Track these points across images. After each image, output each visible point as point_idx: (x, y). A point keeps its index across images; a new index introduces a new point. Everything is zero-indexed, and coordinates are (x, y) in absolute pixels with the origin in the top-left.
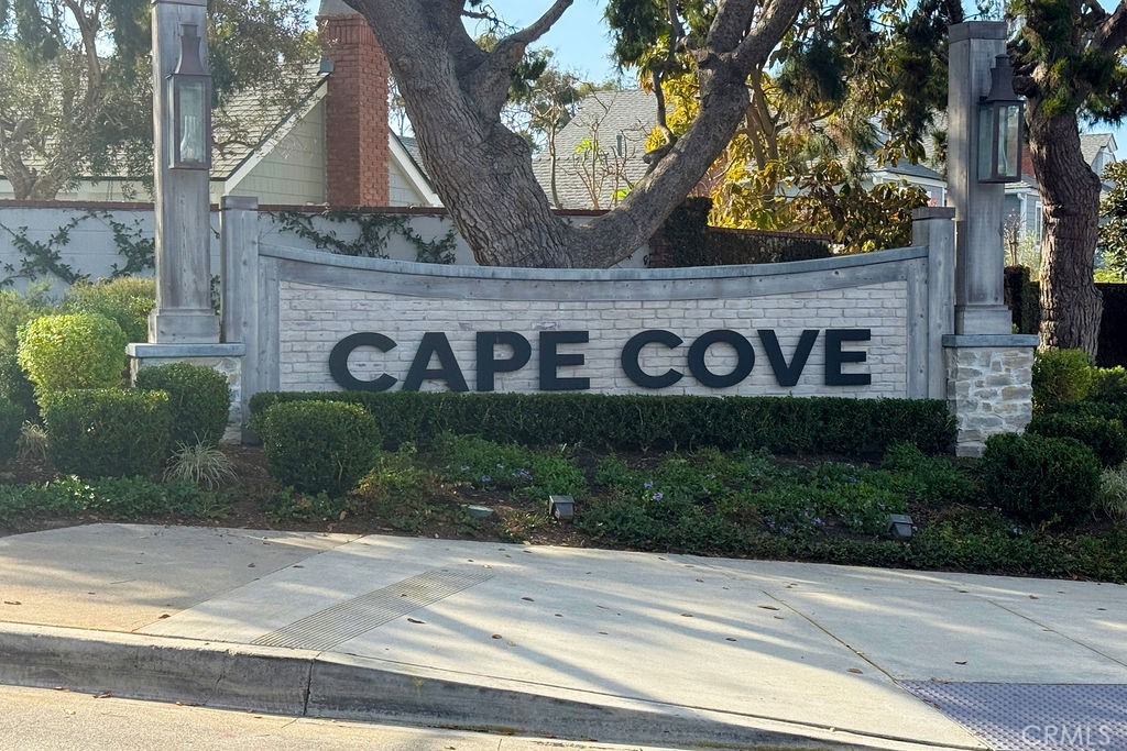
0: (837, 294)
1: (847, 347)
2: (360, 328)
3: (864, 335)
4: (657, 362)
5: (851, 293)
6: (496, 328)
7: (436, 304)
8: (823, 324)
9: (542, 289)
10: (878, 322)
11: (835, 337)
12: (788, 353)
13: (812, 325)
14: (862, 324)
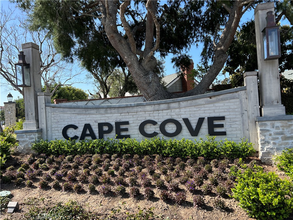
0: (212, 105)
1: (216, 122)
2: (70, 123)
3: (223, 118)
4: (151, 129)
5: (216, 105)
6: (103, 121)
7: (88, 116)
8: (206, 115)
9: (116, 110)
10: (228, 113)
11: (211, 120)
12: (194, 126)
13: (202, 116)
14: (222, 115)
